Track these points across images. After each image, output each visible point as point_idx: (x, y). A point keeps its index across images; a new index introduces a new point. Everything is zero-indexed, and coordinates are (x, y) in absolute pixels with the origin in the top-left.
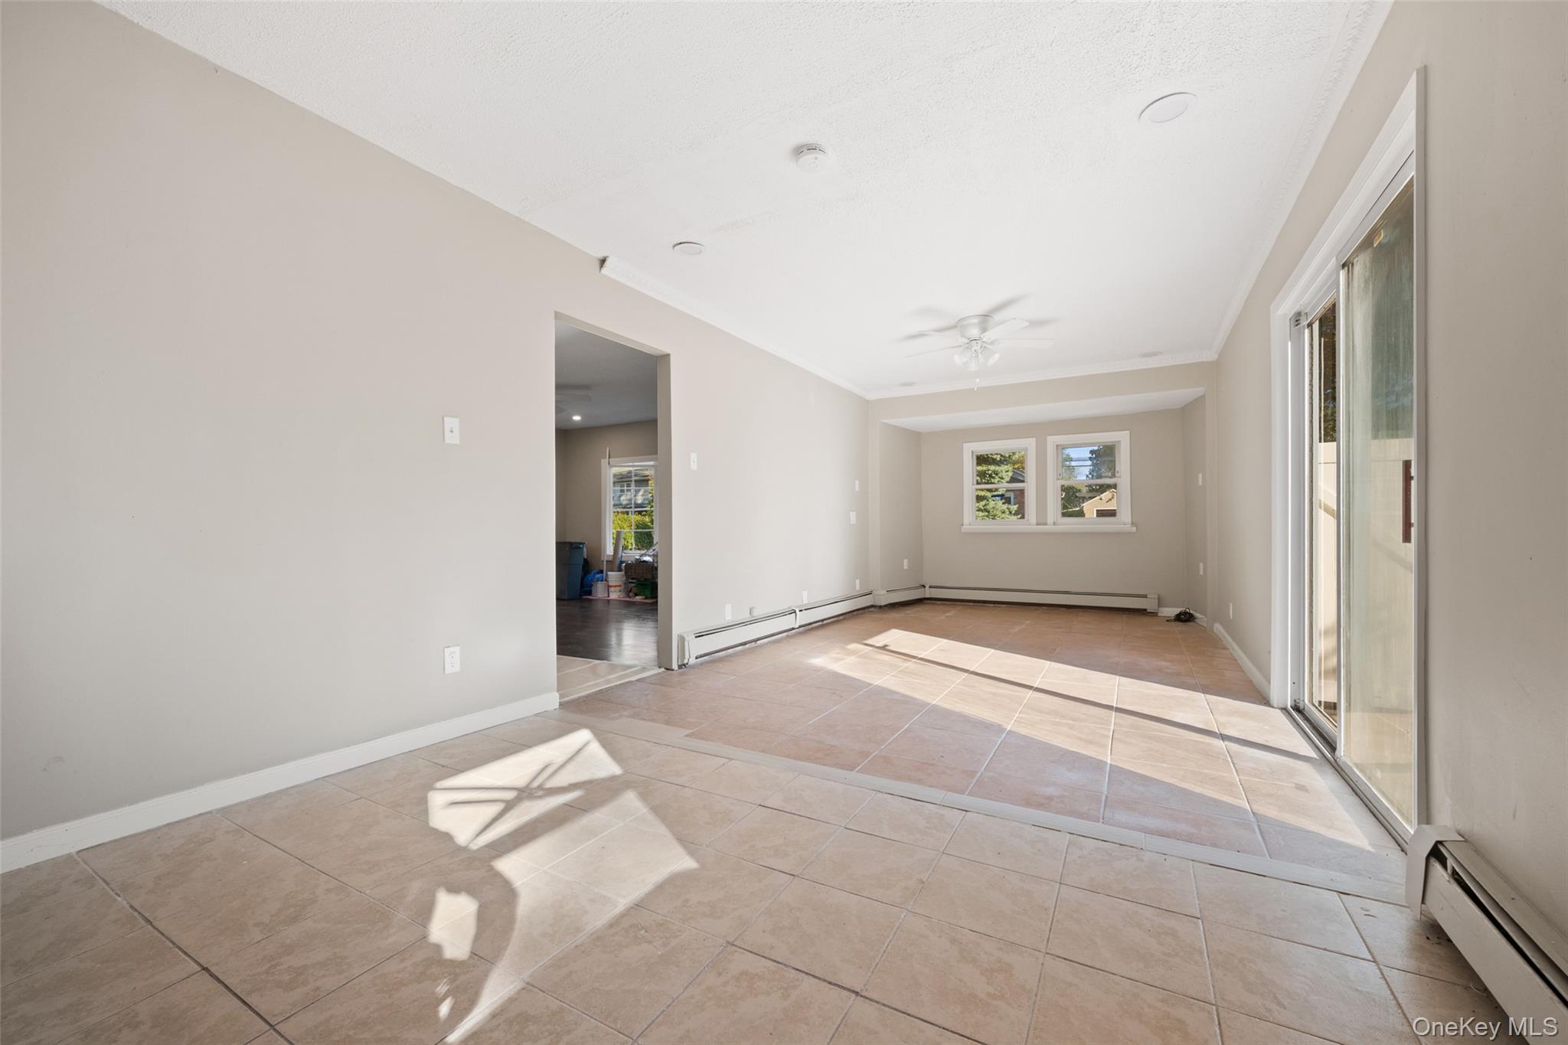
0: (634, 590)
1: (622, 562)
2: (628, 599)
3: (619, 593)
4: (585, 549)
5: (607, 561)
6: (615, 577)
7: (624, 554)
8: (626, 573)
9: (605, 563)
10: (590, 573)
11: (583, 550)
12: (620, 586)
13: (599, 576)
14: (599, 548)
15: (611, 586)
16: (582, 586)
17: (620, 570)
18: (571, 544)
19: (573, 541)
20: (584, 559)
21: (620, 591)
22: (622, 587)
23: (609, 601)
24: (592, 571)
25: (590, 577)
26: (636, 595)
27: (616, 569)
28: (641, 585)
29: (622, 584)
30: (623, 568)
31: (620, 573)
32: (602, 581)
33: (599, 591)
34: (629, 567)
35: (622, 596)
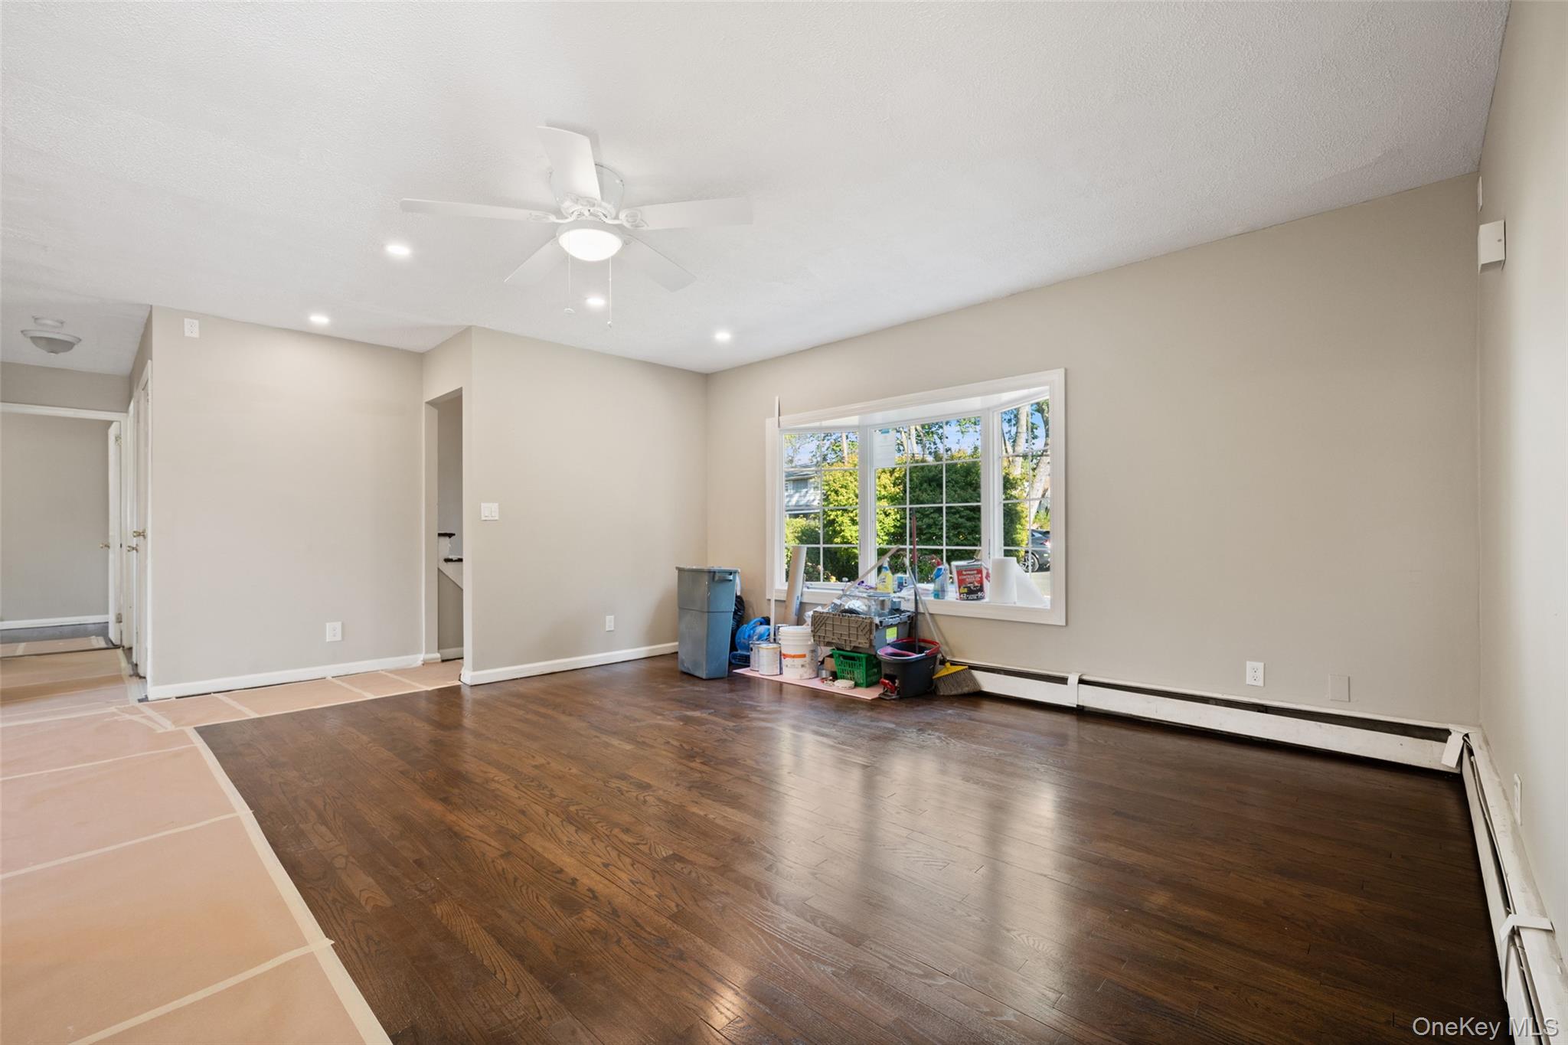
0: (831, 664)
1: (802, 606)
2: (816, 684)
3: (801, 671)
4: (738, 580)
5: (776, 601)
6: (794, 637)
7: (805, 589)
8: (814, 632)
9: (773, 603)
10: (747, 623)
11: (734, 584)
12: (804, 656)
13: (762, 629)
14: (761, 579)
15: (785, 656)
16: (733, 647)
17: (800, 622)
18: (712, 573)
19: (716, 568)
20: (737, 597)
21: (803, 666)
22: (808, 659)
23: (781, 684)
24: (751, 621)
25: (745, 628)
26: (835, 676)
27: (793, 617)
28: (845, 657)
29: (806, 652)
30: (809, 621)
31: (798, 629)
32: (768, 640)
33: (763, 664)
34: (819, 621)
35: (806, 676)
